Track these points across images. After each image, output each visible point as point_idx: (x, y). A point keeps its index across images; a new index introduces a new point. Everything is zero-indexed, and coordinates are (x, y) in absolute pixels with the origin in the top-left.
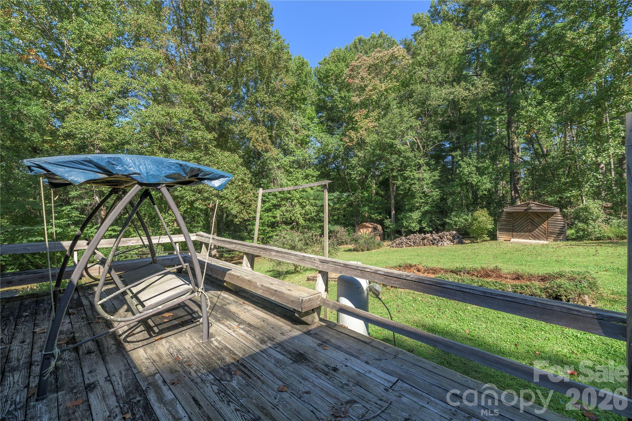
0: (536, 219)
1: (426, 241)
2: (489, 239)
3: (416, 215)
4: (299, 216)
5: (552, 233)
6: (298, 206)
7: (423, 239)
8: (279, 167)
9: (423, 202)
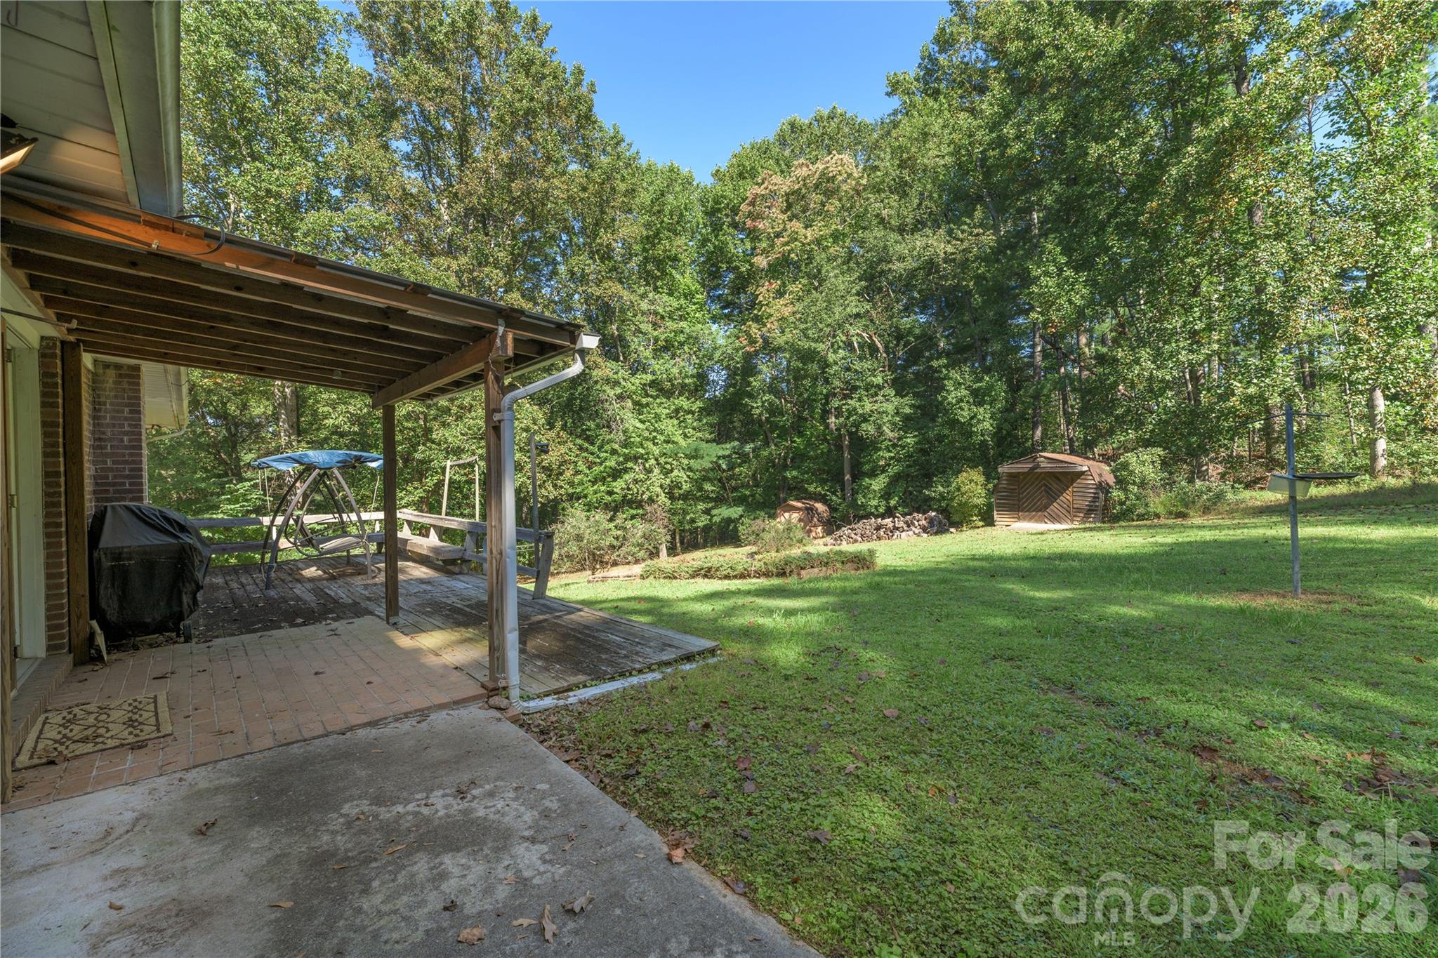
0: (1055, 486)
1: (882, 532)
2: (981, 523)
3: (878, 484)
4: (659, 490)
5: (1079, 510)
6: (656, 471)
7: (878, 528)
8: (620, 397)
9: (891, 458)
